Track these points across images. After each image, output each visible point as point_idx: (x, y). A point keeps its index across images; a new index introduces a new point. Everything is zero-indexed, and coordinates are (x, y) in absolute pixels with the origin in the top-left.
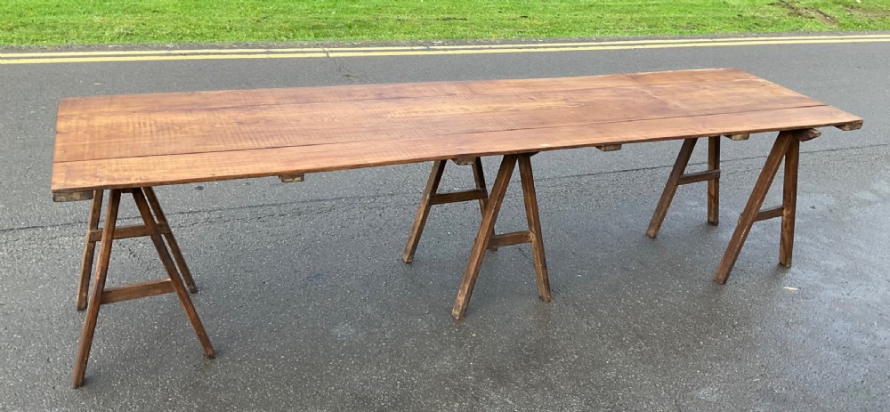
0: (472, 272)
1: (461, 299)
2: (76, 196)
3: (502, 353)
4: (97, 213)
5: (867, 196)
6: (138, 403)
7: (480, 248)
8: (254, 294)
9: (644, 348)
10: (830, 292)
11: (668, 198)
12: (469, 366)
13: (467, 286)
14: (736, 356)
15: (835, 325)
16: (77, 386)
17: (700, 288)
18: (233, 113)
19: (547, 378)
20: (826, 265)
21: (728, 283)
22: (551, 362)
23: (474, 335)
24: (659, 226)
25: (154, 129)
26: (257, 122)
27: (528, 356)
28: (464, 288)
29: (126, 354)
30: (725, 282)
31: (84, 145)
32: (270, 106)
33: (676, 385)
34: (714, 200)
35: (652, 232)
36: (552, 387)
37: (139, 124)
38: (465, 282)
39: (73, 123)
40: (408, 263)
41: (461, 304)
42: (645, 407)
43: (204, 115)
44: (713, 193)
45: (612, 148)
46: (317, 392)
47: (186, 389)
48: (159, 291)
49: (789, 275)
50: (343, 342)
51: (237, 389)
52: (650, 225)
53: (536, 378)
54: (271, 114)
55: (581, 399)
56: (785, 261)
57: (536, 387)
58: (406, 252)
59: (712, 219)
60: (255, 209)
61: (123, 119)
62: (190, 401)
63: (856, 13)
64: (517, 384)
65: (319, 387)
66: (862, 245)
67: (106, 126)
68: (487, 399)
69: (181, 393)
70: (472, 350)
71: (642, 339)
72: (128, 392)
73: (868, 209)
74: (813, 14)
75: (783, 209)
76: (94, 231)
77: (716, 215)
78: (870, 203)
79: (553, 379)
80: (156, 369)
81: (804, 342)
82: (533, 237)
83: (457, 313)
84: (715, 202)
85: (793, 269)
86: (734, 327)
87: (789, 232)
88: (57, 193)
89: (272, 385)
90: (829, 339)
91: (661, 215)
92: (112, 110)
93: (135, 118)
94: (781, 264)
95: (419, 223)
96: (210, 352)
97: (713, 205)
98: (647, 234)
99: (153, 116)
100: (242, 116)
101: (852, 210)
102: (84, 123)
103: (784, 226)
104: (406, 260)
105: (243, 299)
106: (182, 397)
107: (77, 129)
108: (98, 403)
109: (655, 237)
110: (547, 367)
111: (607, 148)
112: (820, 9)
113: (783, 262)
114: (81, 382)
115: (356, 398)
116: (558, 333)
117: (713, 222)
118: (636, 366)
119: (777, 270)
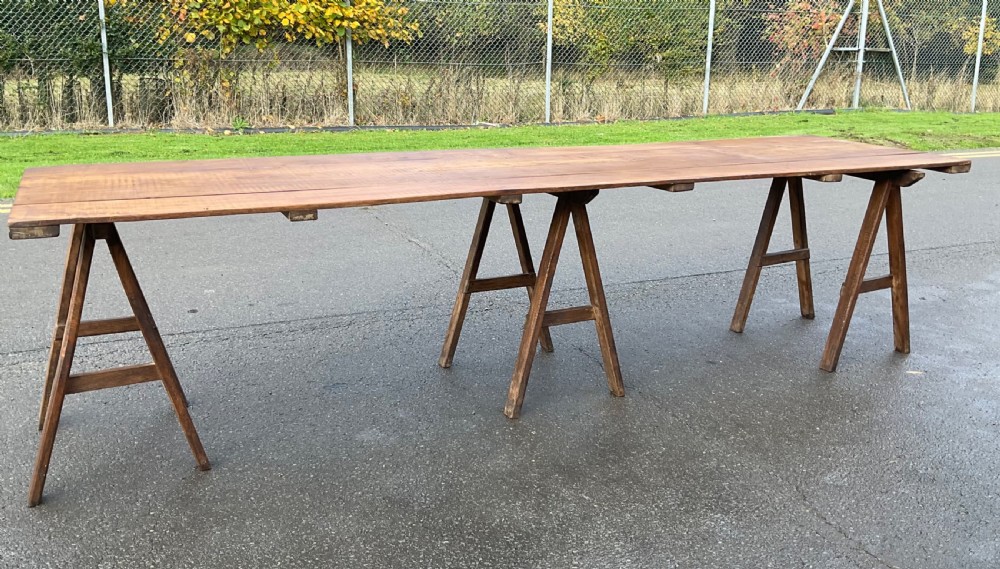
0: (526, 356)
1: (515, 392)
2: (38, 231)
3: (571, 449)
4: (66, 302)
5: (983, 286)
6: (112, 519)
7: (533, 324)
8: (258, 406)
9: (747, 436)
10: (963, 374)
11: (752, 283)
12: (531, 464)
13: (521, 374)
14: (863, 440)
15: (978, 404)
16: (33, 505)
17: (805, 378)
18: (230, 172)
19: (630, 471)
20: (952, 350)
21: (838, 370)
22: (633, 455)
23: (534, 433)
24: (745, 317)
25: (136, 183)
26: (261, 177)
27: (604, 450)
28: (517, 378)
29: (98, 470)
30: (834, 369)
31: (52, 195)
32: (275, 168)
33: (794, 471)
34: (805, 285)
35: (737, 326)
36: (637, 480)
37: (120, 181)
38: (518, 369)
39: (40, 181)
40: (445, 368)
41: (515, 398)
42: (759, 495)
43: (198, 174)
44: (804, 279)
45: (683, 187)
46: (340, 498)
47: (173, 501)
48: (140, 378)
49: (908, 360)
50: (370, 447)
51: (237, 499)
52: (734, 318)
53: (615, 471)
54: (277, 172)
55: (677, 491)
56: (902, 346)
57: (617, 481)
58: (443, 355)
59: (806, 312)
60: (258, 328)
61: (101, 178)
62: (177, 514)
63: (930, 139)
64: (594, 479)
65: (342, 493)
66: (989, 329)
67: (79, 183)
68: (557, 495)
69: (166, 506)
70: (533, 448)
71: (743, 428)
72: (98, 508)
73: (988, 298)
74: (881, 142)
75: (890, 278)
76: (62, 325)
77: (811, 306)
78: (988, 292)
79: (639, 472)
80: (135, 483)
81: (943, 422)
82: (596, 312)
83: (511, 410)
84: (807, 289)
85: (911, 354)
86: (855, 411)
87: (901, 307)
88: (14, 227)
89: (281, 493)
90: (974, 418)
91: (745, 304)
92: (87, 173)
93: (115, 178)
94: (897, 350)
95: (457, 316)
96: (204, 462)
97: (806, 293)
98: (731, 330)
99: (136, 176)
100: (242, 174)
101: (970, 299)
102: (54, 181)
103: (895, 300)
104: (443, 365)
105: (246, 410)
106: (166, 510)
107: (45, 185)
108: (59, 521)
109: (741, 332)
110: (629, 460)
111: (678, 188)
112: (888, 137)
113: (900, 347)
114: (38, 500)
115: (390, 502)
116: (639, 427)
117: (808, 315)
118: (740, 455)
119: (894, 356)
